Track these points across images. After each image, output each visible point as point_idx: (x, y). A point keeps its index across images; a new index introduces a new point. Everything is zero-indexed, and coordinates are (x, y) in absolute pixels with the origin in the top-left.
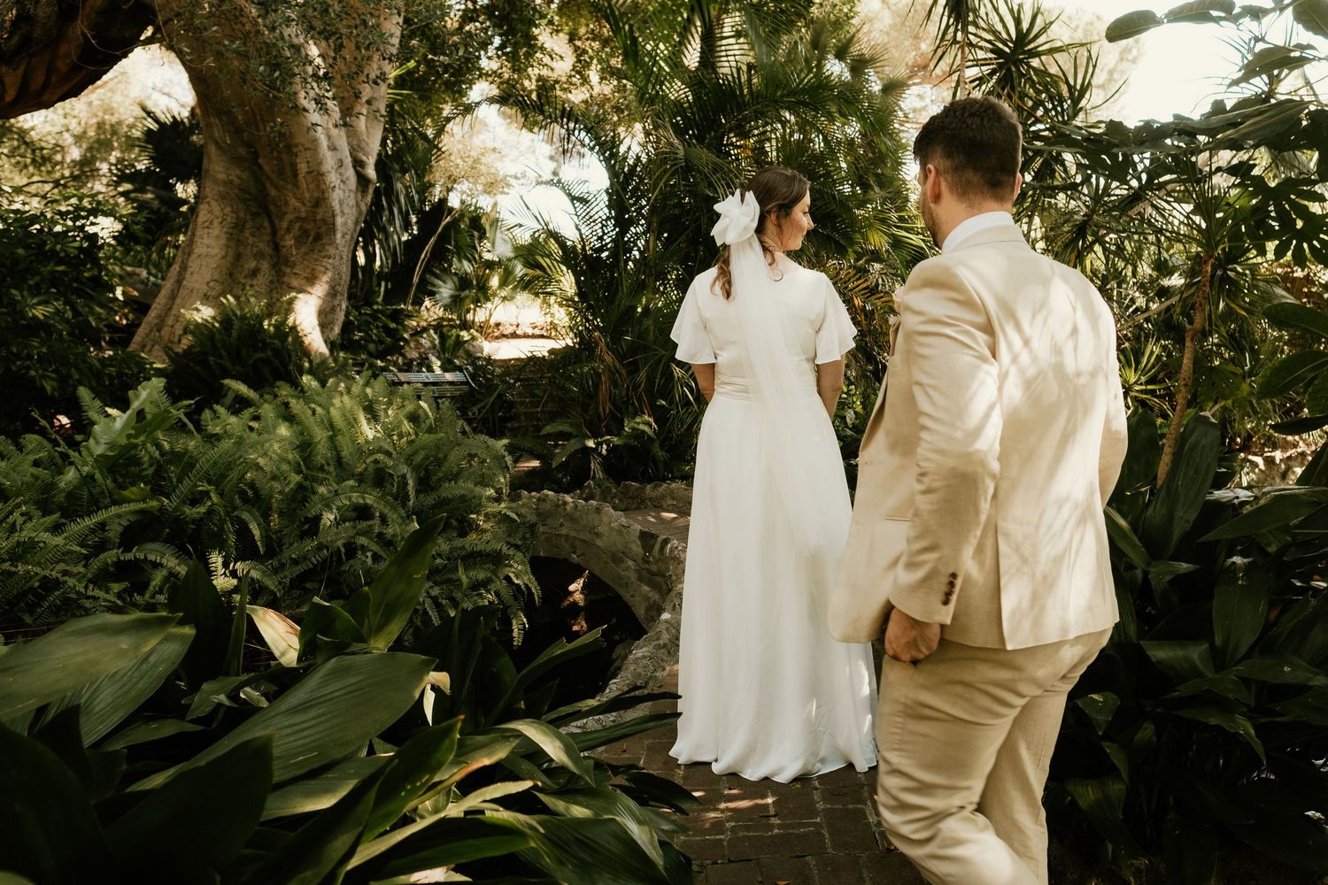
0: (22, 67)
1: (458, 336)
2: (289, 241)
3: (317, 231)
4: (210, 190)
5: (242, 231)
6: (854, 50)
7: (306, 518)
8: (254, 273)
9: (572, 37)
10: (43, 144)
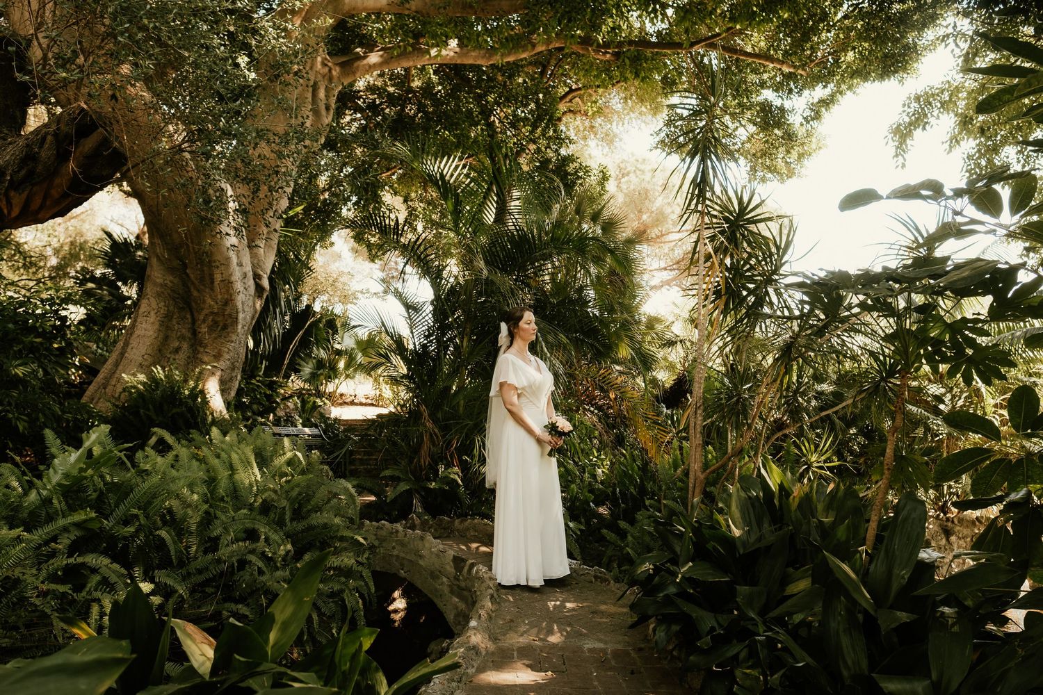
0: (26, 193)
1: (315, 402)
2: (204, 329)
3: (224, 322)
4: (150, 289)
5: (170, 320)
6: (606, 214)
7: (209, 538)
8: (177, 350)
9: (406, 200)
10: (32, 254)
